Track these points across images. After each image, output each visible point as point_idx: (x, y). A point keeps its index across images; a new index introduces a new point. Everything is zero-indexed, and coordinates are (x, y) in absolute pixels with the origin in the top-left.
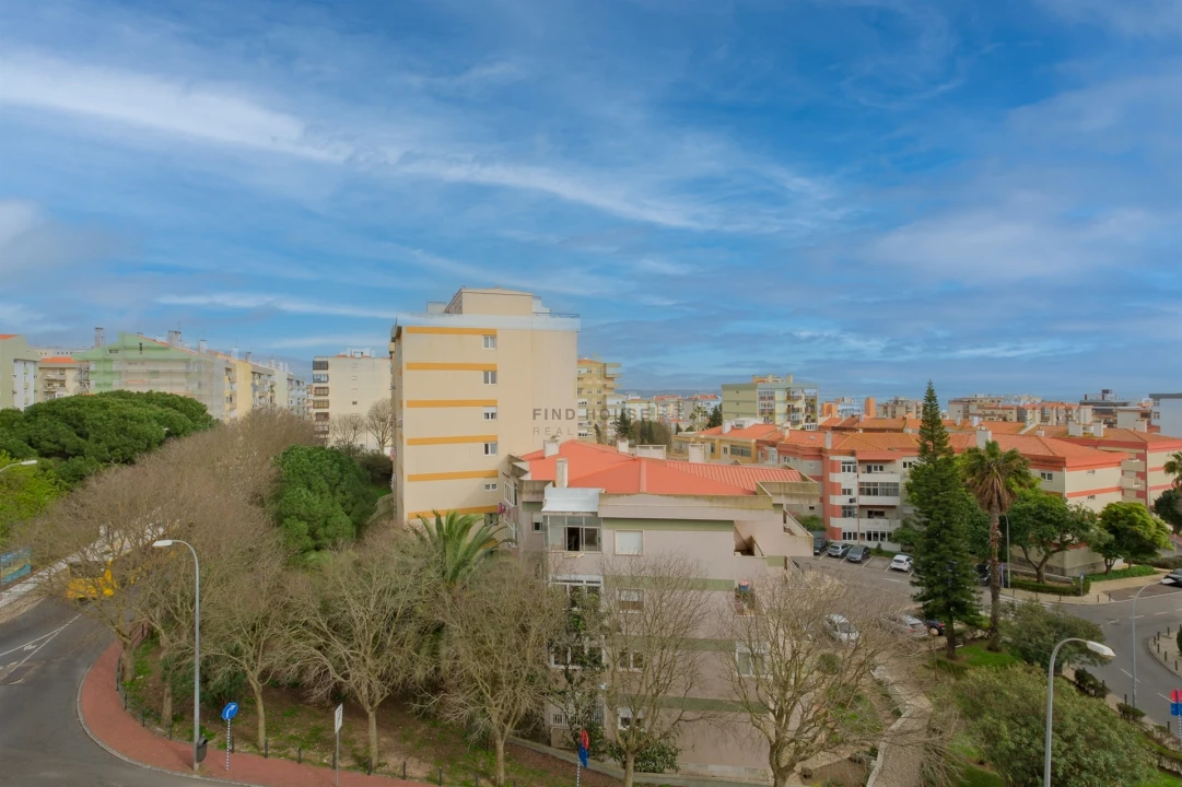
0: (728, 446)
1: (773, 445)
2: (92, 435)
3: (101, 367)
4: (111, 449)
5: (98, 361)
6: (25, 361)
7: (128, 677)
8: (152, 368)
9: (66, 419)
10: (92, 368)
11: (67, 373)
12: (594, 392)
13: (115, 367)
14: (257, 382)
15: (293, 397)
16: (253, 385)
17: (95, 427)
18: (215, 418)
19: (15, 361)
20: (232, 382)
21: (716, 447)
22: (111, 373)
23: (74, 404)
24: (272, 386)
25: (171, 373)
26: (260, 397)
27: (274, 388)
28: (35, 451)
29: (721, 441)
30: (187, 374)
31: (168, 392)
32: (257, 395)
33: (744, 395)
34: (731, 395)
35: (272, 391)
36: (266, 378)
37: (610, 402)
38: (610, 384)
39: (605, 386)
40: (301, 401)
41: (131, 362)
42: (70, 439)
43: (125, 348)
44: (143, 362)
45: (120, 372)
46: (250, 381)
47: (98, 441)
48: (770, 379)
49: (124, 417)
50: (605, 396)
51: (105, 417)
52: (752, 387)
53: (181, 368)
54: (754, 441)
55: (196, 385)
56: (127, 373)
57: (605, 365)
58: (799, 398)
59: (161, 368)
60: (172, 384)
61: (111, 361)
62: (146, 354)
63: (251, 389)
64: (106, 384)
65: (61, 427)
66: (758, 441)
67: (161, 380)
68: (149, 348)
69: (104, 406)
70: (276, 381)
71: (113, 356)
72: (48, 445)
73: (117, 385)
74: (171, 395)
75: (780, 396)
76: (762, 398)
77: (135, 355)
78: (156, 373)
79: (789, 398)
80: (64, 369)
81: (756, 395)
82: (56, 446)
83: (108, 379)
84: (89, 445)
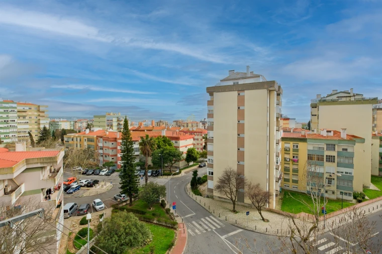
0: (86, 139)
1: (101, 137)
12: (33, 117)
21: (82, 139)
29: (84, 137)
33: (101, 119)
34: (97, 119)
37: (41, 122)
38: (41, 114)
39: (39, 115)
48: (112, 114)
50: (39, 119)
52: (104, 116)
54: (95, 136)
57: (39, 106)
58: (122, 120)
66: (97, 136)
75: (115, 120)
76: (108, 120)
79: (118, 120)
81: (105, 119)
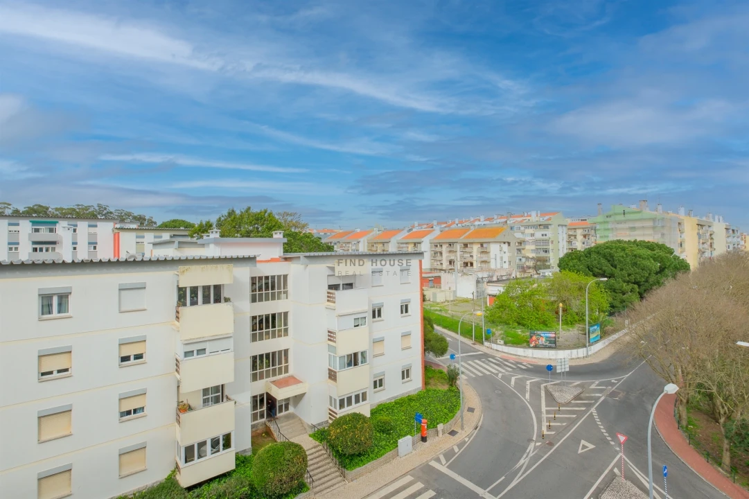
2: (618, 266)
3: (602, 227)
4: (629, 275)
5: (600, 223)
6: (562, 226)
7: (684, 423)
8: (632, 225)
9: (604, 256)
10: (598, 227)
11: (577, 231)
13: (610, 226)
14: (701, 232)
15: (730, 243)
16: (698, 234)
17: (620, 261)
18: (681, 258)
19: (559, 225)
20: (681, 232)
22: (608, 229)
23: (607, 248)
24: (711, 235)
25: (643, 228)
26: (703, 243)
27: (713, 236)
28: (591, 273)
30: (654, 228)
31: (646, 240)
32: (701, 241)
35: (712, 239)
36: (707, 228)
40: (736, 246)
41: (619, 222)
42: (607, 268)
43: (616, 214)
44: (625, 222)
45: (612, 229)
46: (697, 231)
47: (622, 270)
49: (635, 256)
51: (625, 256)
53: (650, 224)
55: (660, 236)
56: (616, 229)
59: (637, 224)
60: (644, 235)
61: (607, 222)
62: (628, 217)
63: (697, 237)
64: (605, 236)
65: (603, 261)
67: (637, 232)
68: (629, 213)
69: (623, 249)
70: (714, 230)
71: (608, 219)
72: (597, 270)
73: (612, 237)
74: (649, 242)
77: (621, 218)
78: (633, 229)
80: (575, 229)
82: (600, 271)
83: (607, 233)
84: (617, 272)
